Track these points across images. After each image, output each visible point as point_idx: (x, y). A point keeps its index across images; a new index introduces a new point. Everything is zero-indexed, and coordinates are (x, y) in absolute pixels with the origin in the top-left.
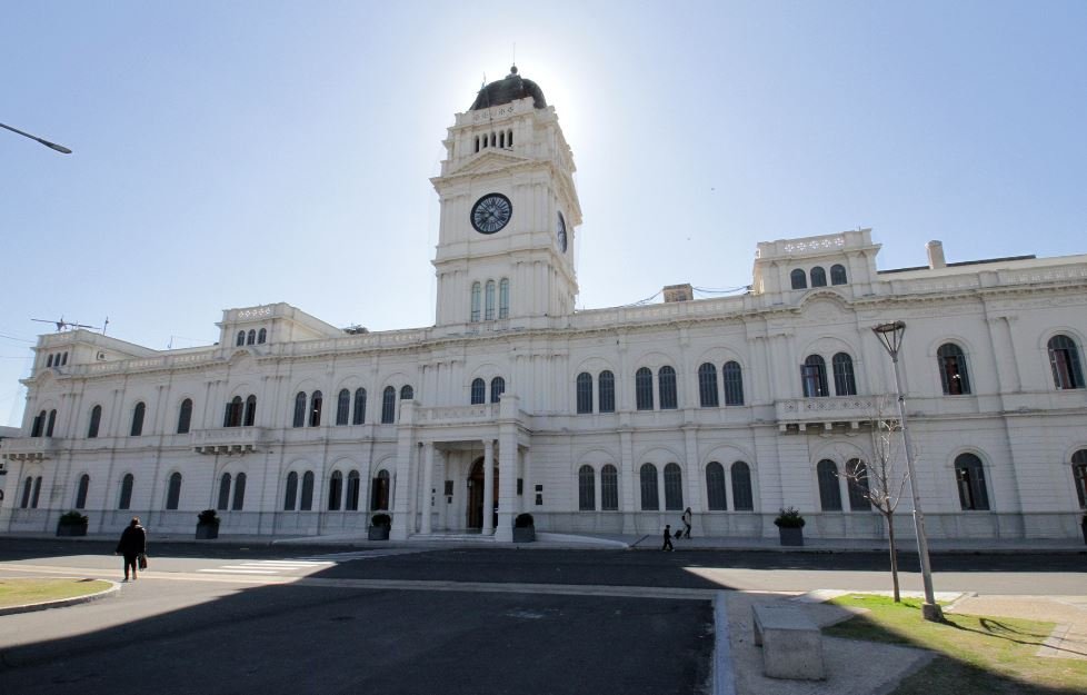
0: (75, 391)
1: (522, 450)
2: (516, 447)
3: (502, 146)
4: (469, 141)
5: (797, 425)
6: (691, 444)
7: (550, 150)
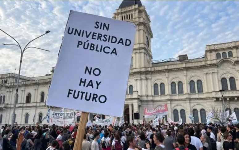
0: (10, 91)
1: (139, 106)
2: (138, 105)
3: (130, 18)
4: (120, 17)
5: (219, 99)
6: (188, 104)
7: (144, 19)
